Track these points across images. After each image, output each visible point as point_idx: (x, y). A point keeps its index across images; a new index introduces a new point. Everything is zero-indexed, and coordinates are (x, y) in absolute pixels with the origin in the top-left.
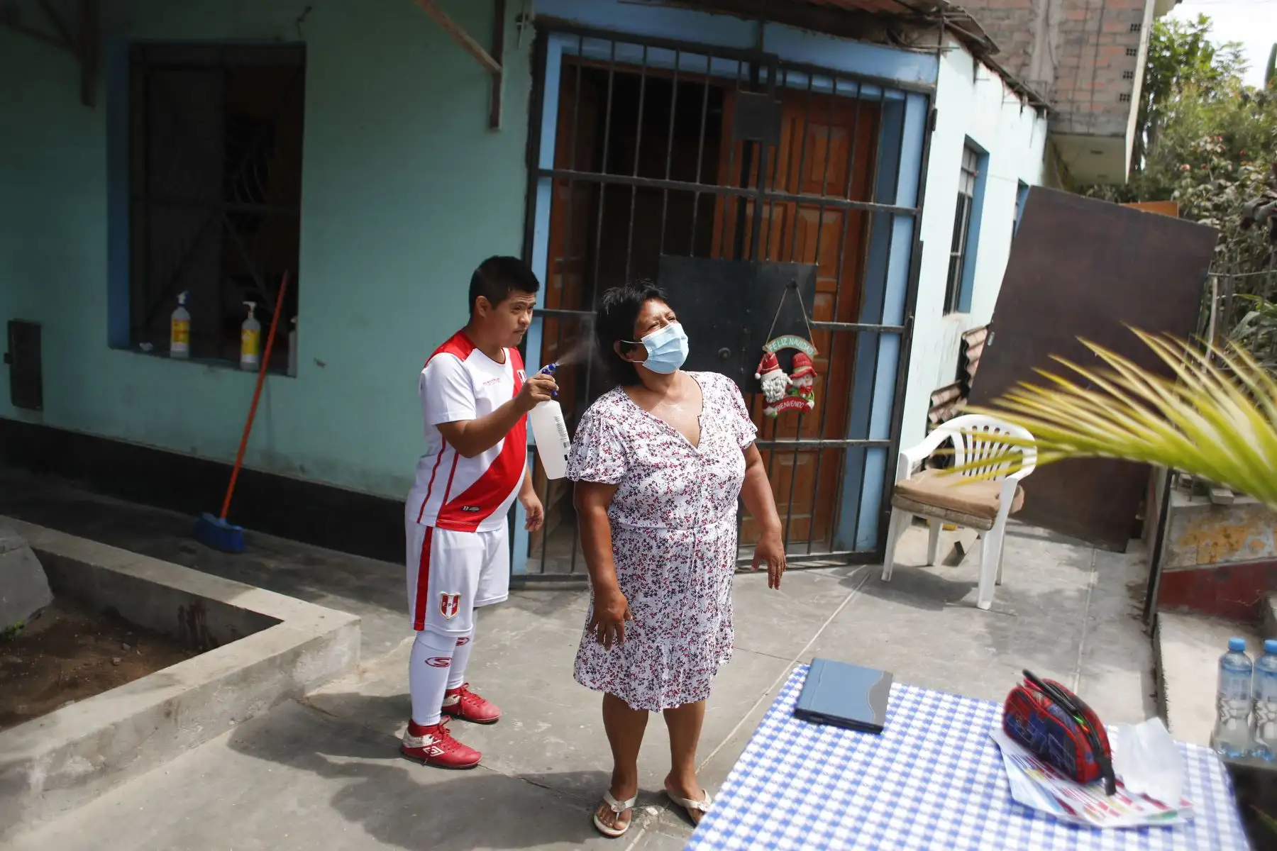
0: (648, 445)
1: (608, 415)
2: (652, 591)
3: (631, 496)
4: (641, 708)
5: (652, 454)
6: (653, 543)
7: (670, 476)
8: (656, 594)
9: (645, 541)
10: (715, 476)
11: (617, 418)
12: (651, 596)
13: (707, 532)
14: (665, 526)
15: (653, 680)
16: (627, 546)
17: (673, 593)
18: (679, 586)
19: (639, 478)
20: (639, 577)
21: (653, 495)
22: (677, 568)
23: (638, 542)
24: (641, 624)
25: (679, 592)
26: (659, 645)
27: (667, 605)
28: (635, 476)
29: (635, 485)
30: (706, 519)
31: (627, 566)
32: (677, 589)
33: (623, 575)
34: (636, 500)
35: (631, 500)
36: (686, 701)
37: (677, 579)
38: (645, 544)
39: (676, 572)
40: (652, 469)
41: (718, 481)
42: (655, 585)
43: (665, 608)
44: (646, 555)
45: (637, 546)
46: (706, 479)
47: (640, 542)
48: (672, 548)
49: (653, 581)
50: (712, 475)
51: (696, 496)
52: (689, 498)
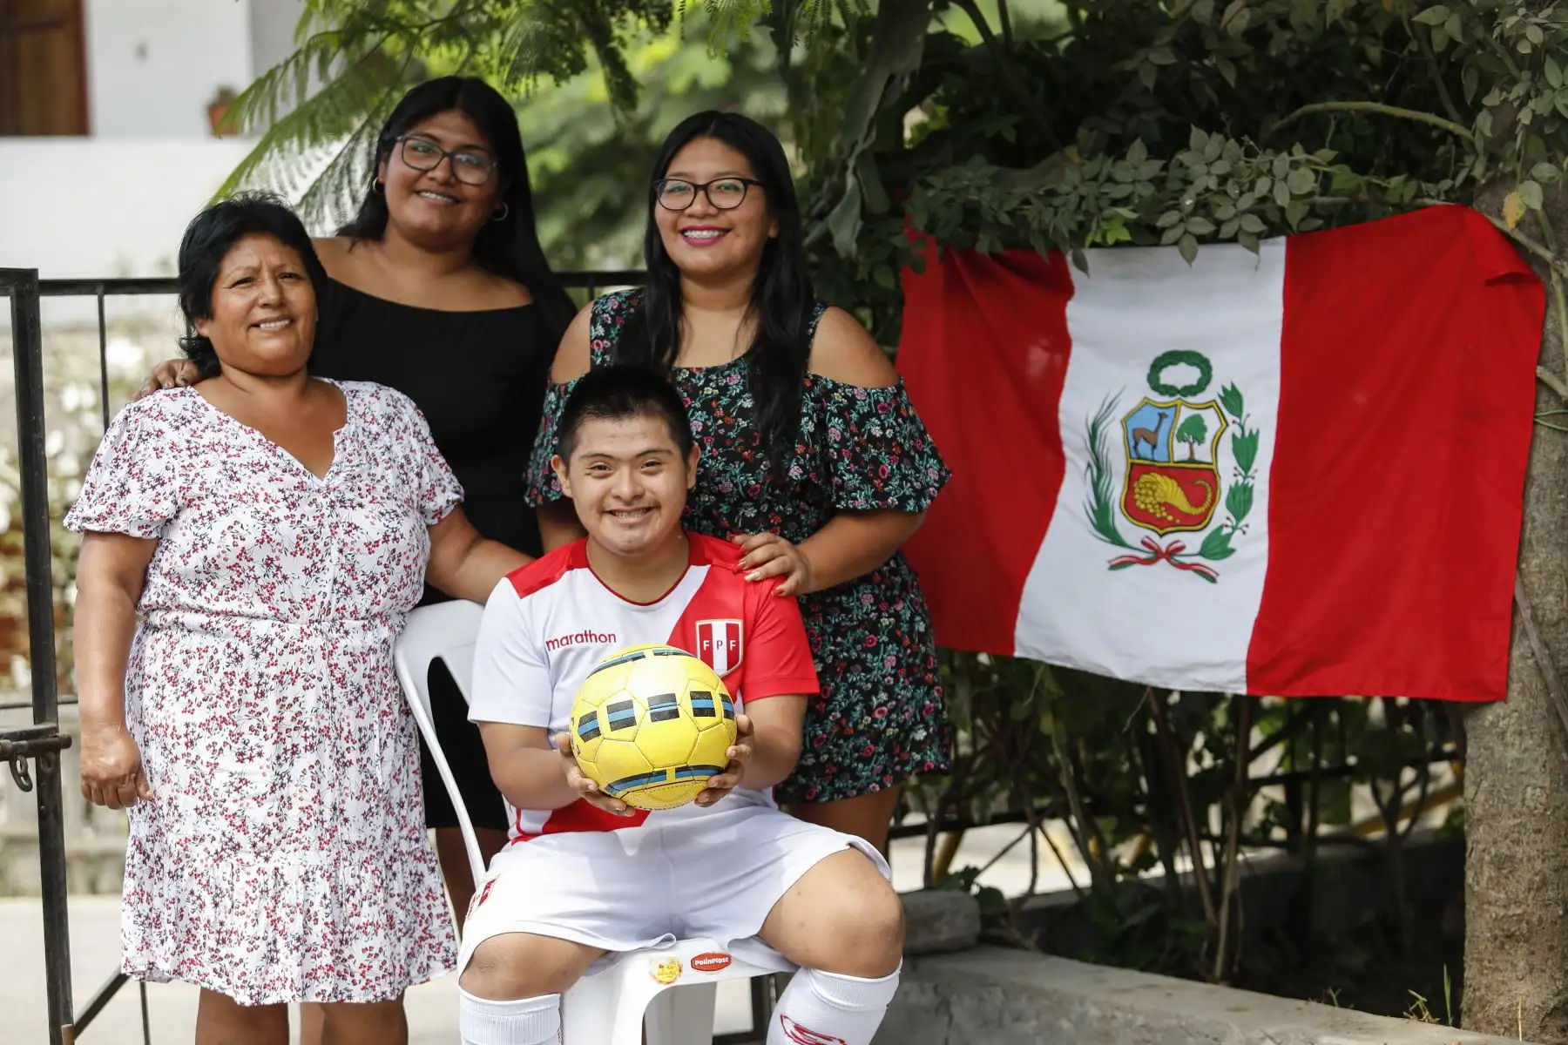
0: (224, 463)
1: (154, 413)
2: (251, 749)
3: (195, 550)
4: (257, 1002)
5: (231, 478)
6: (244, 648)
7: (267, 514)
8: (260, 754)
9: (228, 646)
10: (356, 528)
11: (171, 419)
12: (251, 758)
13: (347, 633)
14: (267, 611)
15: (275, 942)
16: (195, 663)
17: (293, 753)
18: (306, 738)
19: (210, 519)
20: (224, 720)
21: (235, 545)
22: (296, 699)
23: (216, 651)
24: (238, 822)
25: (306, 750)
26: (278, 865)
27: (285, 780)
28: (202, 517)
29: (203, 530)
30: (344, 608)
31: (194, 706)
32: (302, 744)
33: (187, 725)
34: (206, 558)
35: (196, 560)
36: (350, 997)
37: (300, 722)
38: (230, 651)
39: (296, 708)
40: (230, 502)
41: (364, 539)
42: (257, 734)
43: (283, 785)
44: (233, 674)
45: (215, 661)
46: (340, 531)
47: (220, 652)
48: (281, 654)
49: (251, 729)
50: (350, 525)
51: (322, 561)
52: (309, 563)
